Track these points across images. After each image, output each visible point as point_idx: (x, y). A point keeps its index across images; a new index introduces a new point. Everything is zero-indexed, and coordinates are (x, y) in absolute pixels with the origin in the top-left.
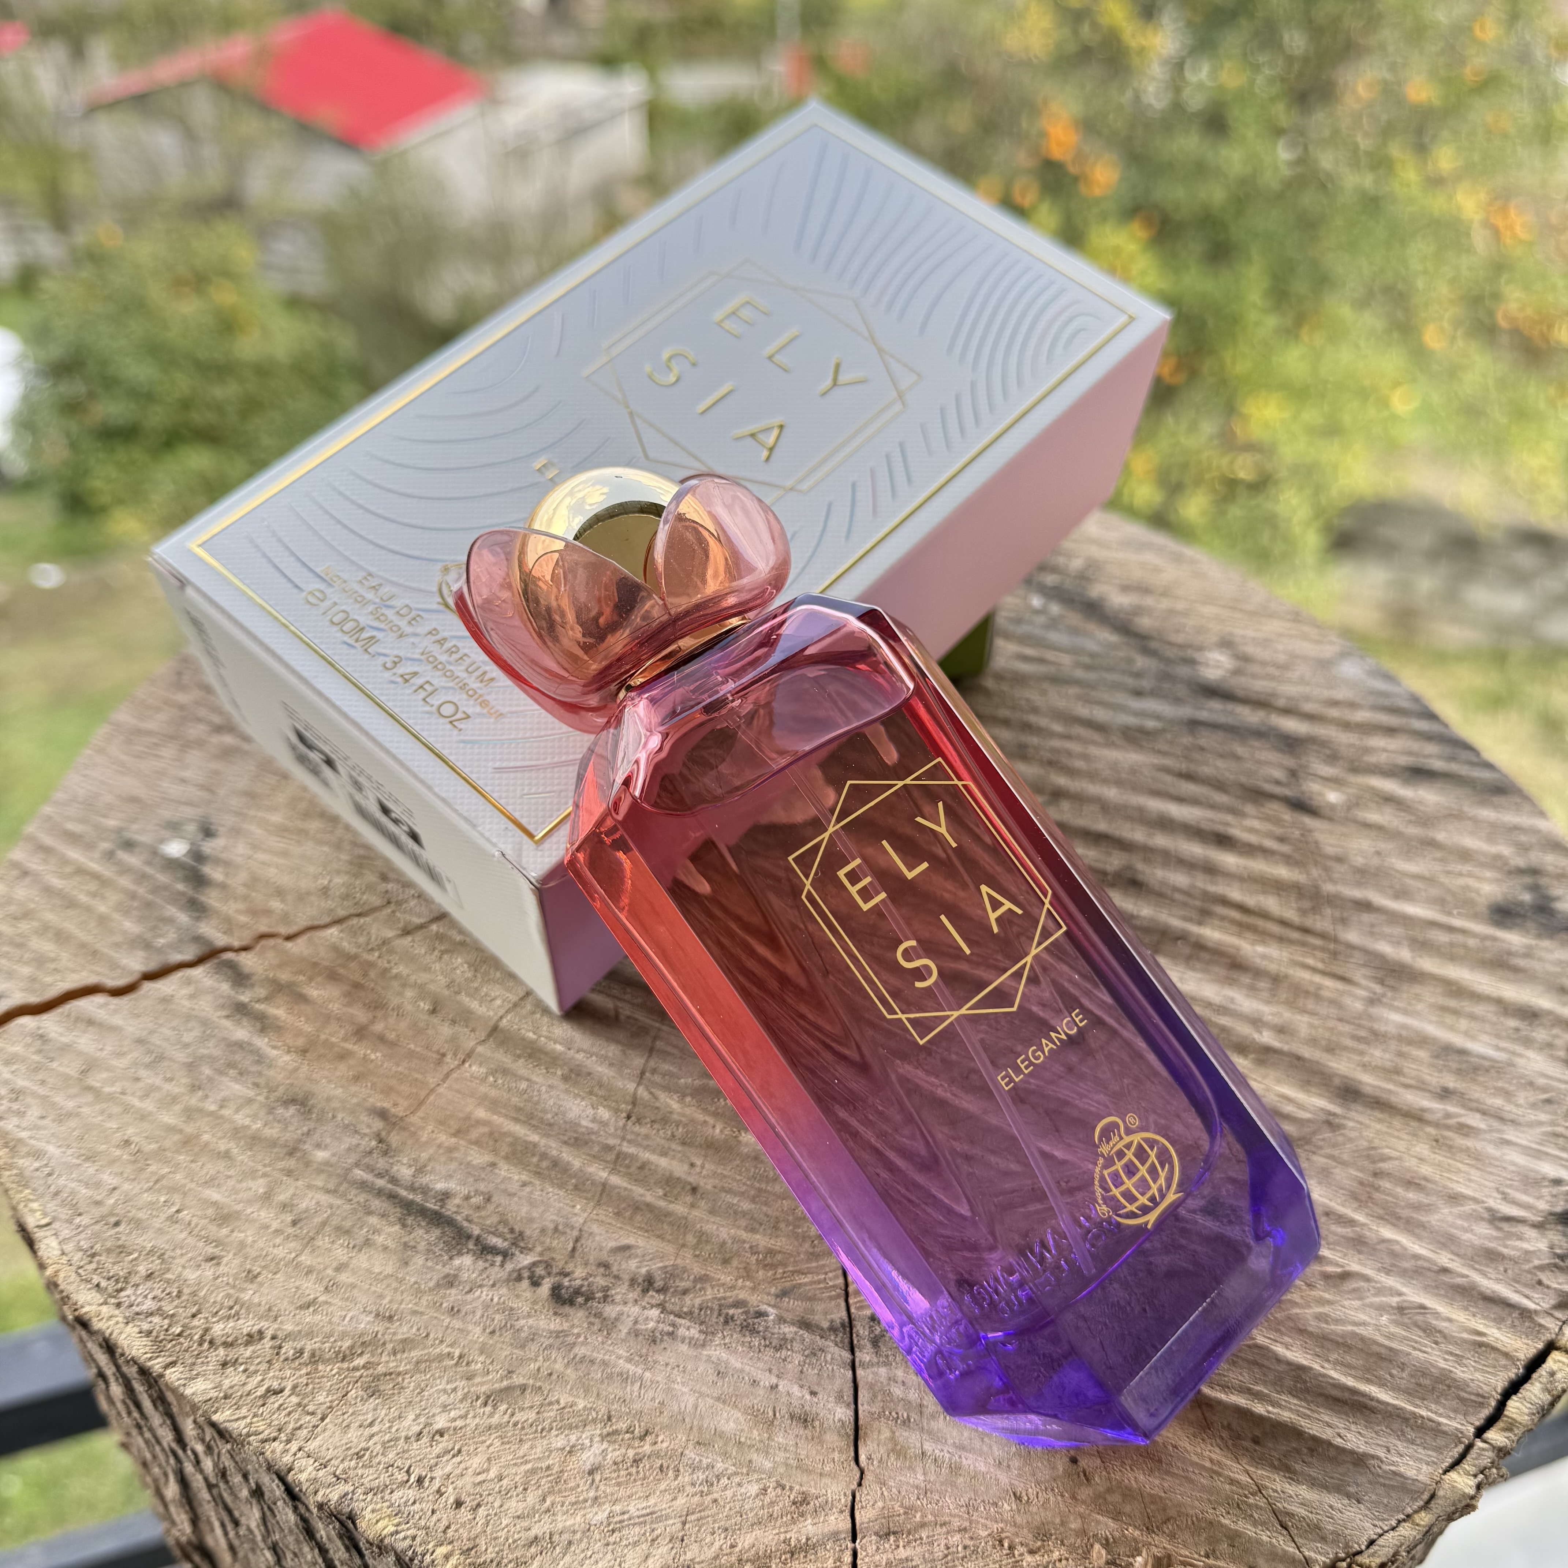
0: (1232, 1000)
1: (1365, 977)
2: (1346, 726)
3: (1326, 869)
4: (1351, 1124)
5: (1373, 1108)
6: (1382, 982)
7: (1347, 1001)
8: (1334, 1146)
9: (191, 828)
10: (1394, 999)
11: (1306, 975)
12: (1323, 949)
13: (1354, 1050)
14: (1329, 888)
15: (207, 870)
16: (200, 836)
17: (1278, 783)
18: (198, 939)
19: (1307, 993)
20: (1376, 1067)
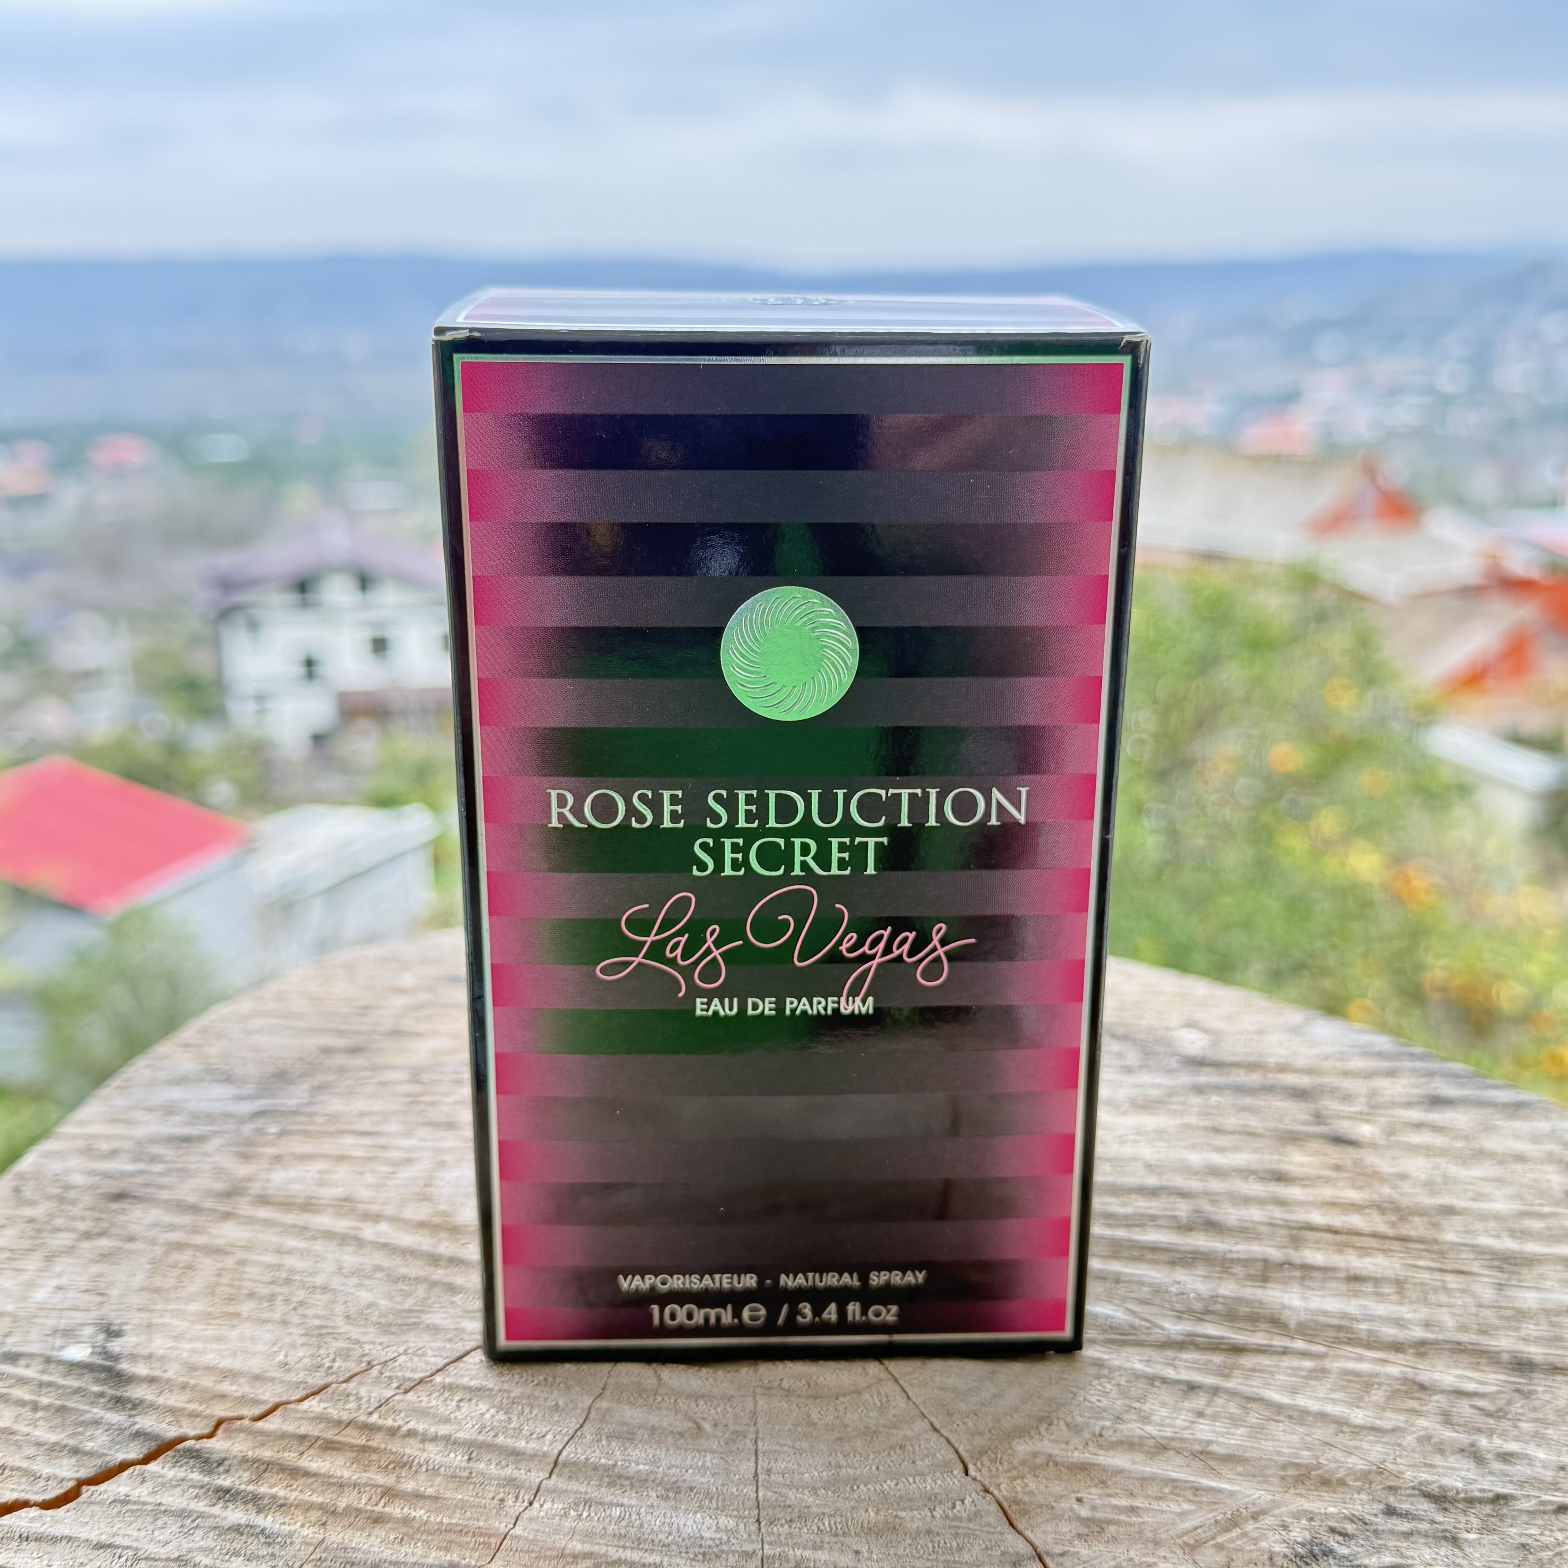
0: (1364, 1307)
1: (1482, 1266)
2: (1347, 1074)
3: (1395, 1187)
4: (1540, 1389)
5: (1553, 1374)
6: (1500, 1269)
7: (1477, 1288)
8: (1535, 1410)
9: (88, 1331)
10: (1520, 1281)
11: (1425, 1276)
12: (1428, 1251)
13: (1508, 1328)
14: (1405, 1202)
15: (124, 1366)
16: (101, 1337)
17: (1306, 1123)
18: (138, 1435)
19: (1435, 1290)
20: (1536, 1338)
